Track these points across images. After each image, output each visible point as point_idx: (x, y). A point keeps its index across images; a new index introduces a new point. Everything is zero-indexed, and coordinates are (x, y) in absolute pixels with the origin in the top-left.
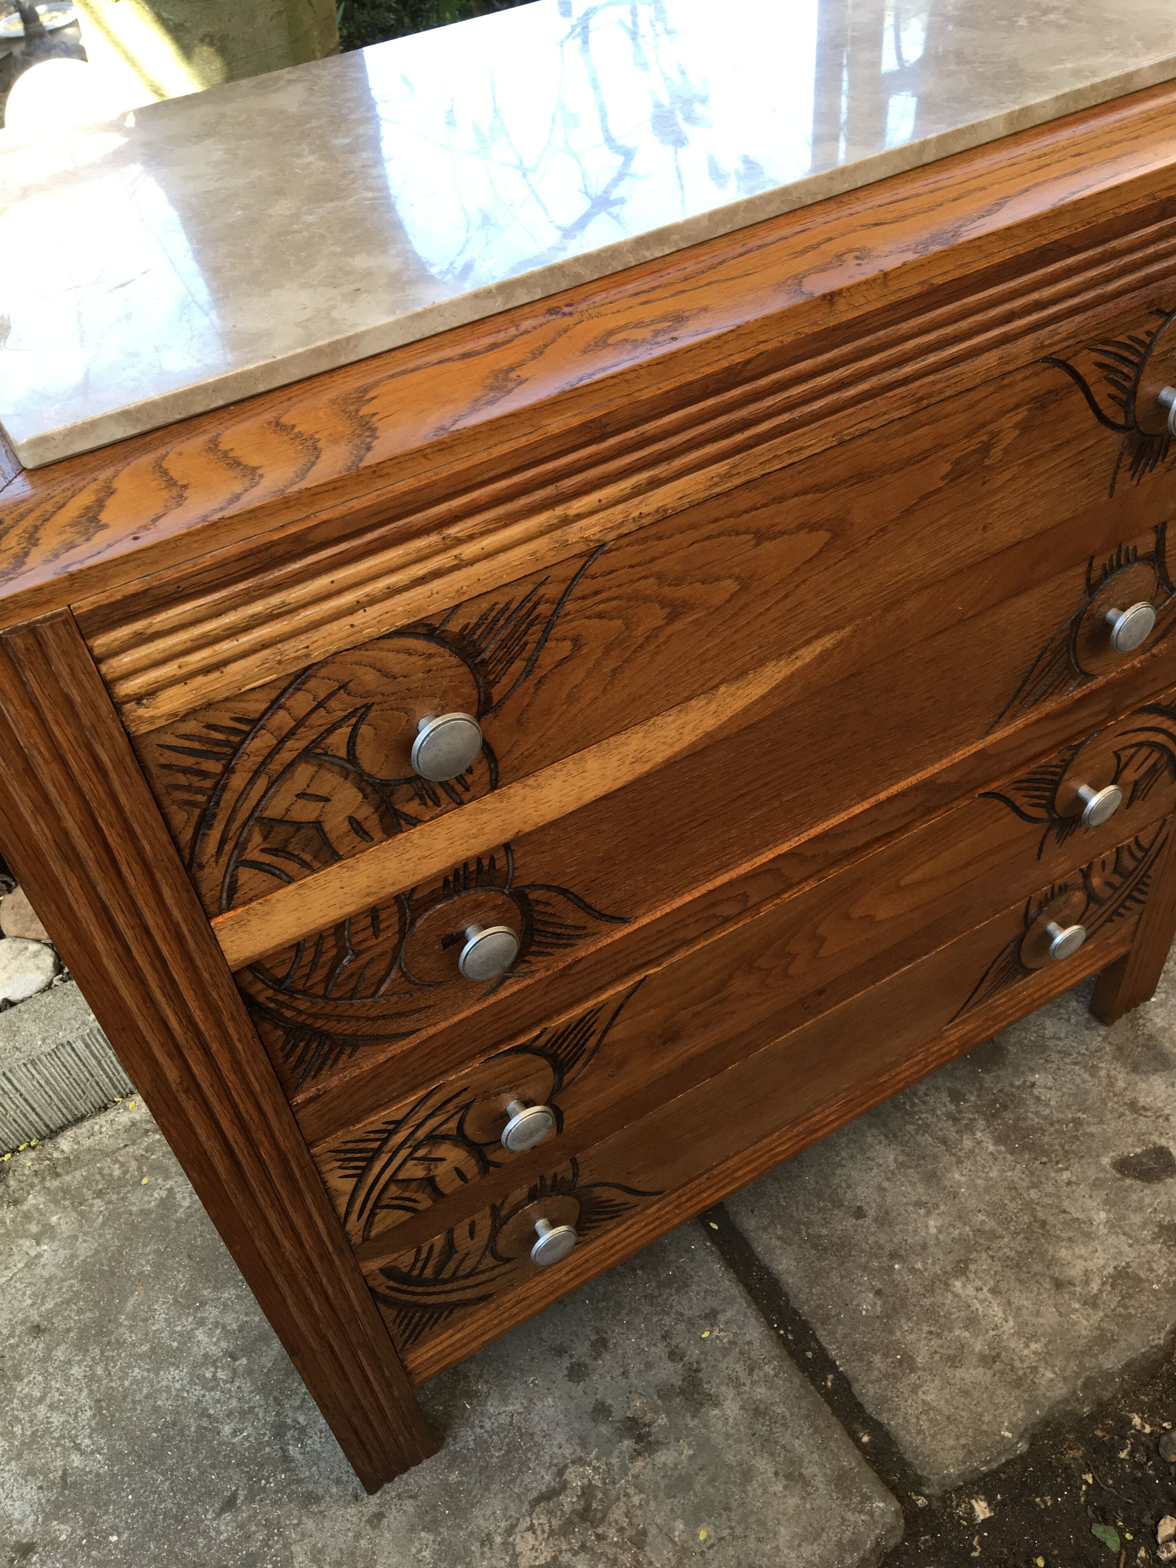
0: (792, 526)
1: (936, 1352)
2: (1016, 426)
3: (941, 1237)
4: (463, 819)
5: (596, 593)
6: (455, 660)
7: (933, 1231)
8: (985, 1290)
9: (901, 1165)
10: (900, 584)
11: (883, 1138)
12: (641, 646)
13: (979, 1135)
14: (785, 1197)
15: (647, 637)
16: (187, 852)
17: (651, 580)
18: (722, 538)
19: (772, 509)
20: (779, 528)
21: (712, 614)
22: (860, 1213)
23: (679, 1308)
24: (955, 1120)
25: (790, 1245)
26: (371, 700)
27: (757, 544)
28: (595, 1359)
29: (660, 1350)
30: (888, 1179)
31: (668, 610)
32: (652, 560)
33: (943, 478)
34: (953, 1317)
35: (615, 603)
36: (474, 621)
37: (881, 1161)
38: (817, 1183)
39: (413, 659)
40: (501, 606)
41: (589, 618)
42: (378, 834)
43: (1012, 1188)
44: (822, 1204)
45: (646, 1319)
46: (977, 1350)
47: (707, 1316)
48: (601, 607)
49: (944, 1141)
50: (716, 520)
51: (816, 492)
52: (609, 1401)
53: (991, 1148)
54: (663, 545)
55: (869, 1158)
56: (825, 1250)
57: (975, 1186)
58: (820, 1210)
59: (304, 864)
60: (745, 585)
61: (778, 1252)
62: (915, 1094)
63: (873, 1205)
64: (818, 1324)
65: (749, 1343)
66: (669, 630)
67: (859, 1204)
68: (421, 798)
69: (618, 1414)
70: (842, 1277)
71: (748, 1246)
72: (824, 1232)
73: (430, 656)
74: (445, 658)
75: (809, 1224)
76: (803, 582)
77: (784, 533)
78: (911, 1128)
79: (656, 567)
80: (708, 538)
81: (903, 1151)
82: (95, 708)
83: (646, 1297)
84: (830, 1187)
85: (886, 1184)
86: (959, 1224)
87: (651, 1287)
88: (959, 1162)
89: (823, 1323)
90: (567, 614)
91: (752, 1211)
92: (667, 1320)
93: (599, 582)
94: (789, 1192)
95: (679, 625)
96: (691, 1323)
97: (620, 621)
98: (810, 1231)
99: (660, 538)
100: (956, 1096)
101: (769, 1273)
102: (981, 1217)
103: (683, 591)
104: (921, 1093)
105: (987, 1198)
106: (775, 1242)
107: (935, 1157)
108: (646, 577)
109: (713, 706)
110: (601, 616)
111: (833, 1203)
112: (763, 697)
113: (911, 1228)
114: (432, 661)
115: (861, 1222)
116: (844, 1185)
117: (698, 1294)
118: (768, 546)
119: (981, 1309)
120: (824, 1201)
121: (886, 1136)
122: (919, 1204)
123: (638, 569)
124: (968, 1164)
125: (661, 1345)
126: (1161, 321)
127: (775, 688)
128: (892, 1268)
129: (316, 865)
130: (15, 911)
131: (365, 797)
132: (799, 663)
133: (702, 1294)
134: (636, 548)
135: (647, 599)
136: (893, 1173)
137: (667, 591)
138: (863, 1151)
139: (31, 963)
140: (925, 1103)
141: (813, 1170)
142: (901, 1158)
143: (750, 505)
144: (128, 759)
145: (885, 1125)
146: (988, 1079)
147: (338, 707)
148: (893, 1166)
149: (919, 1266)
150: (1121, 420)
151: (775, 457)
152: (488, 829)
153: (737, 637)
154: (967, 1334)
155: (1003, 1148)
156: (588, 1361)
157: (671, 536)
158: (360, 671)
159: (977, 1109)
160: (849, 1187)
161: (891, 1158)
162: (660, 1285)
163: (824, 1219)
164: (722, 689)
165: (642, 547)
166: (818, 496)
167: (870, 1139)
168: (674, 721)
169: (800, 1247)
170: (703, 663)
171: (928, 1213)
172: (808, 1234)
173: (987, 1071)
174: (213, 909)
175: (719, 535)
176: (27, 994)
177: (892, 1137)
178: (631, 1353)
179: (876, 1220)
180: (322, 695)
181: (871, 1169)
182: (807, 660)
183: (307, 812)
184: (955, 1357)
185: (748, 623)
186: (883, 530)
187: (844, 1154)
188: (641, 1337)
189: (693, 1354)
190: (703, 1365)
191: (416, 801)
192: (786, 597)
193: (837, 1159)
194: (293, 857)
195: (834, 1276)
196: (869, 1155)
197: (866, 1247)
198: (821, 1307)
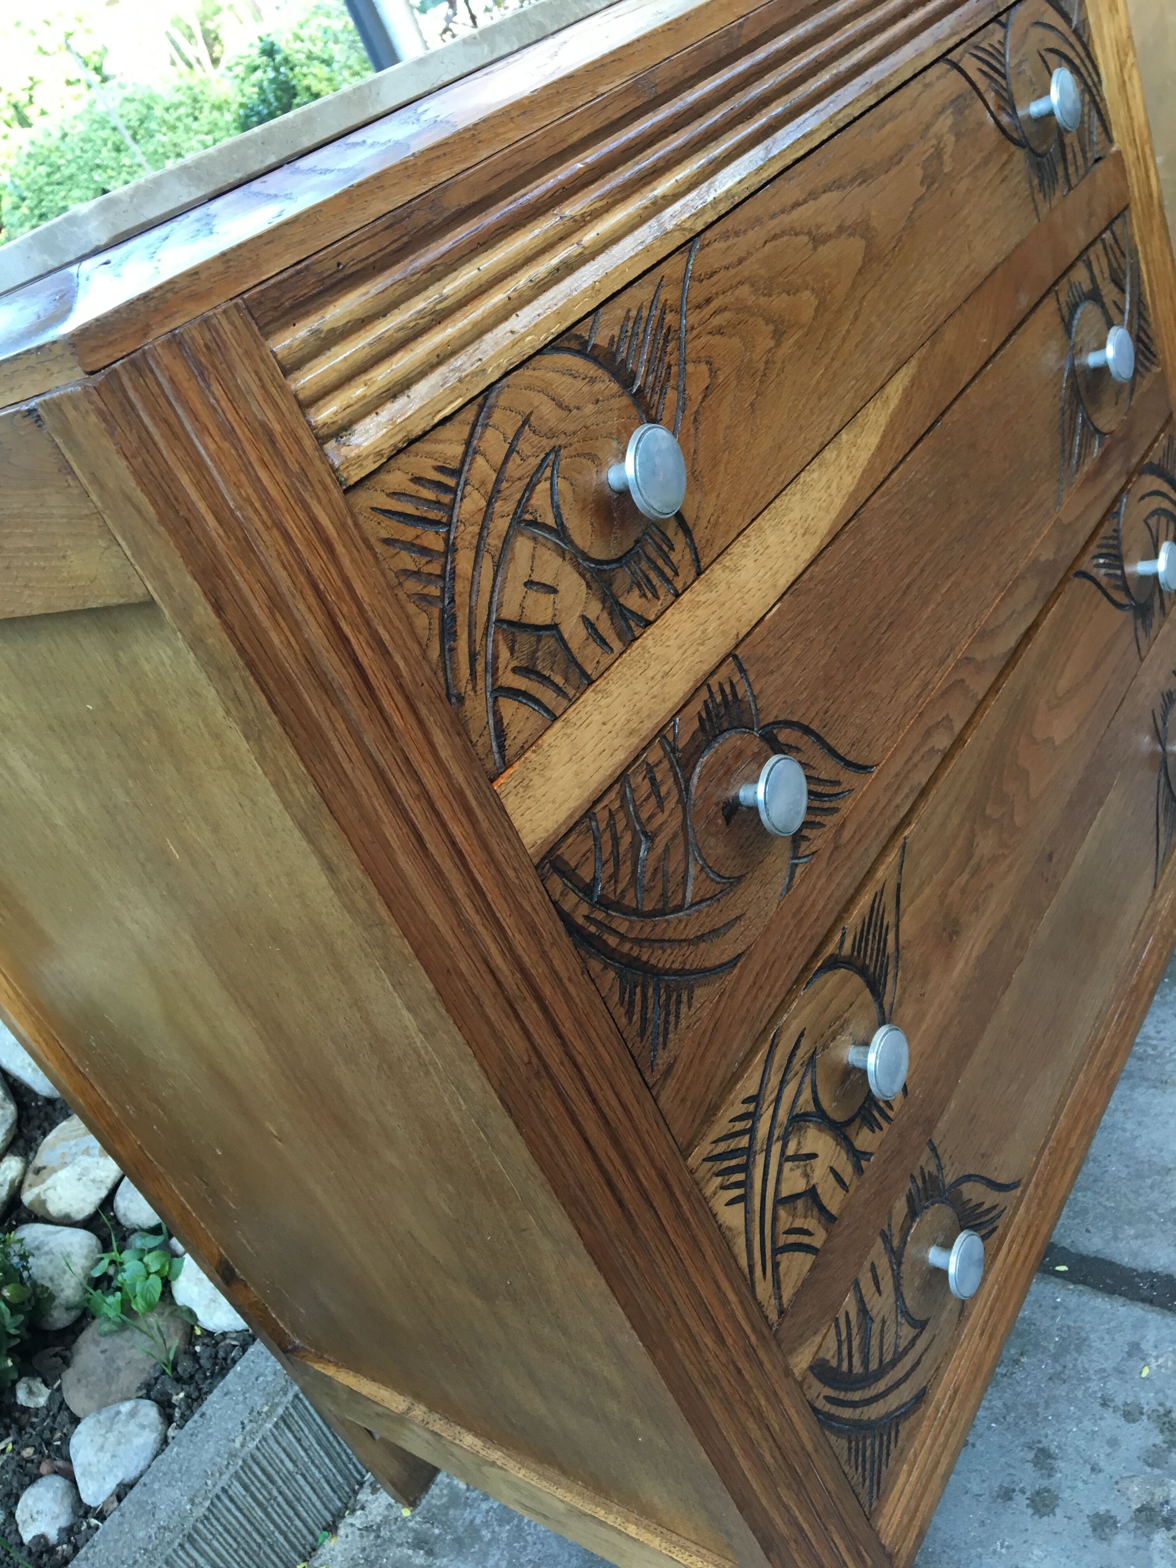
0: (833, 229)
2: (950, 132)
4: (684, 617)
5: (707, 301)
6: (615, 387)
10: (933, 308)
11: (1152, 1091)
12: (765, 373)
14: (1108, 1199)
15: (766, 362)
17: (747, 287)
18: (787, 238)
19: (813, 206)
20: (824, 230)
21: (807, 334)
23: (1096, 1366)
25: (1152, 1236)
26: (556, 441)
27: (815, 248)
28: (1050, 1476)
29: (1111, 1421)
31: (771, 327)
32: (740, 261)
33: (921, 185)
35: (726, 316)
36: (616, 333)
38: (1127, 1166)
39: (578, 383)
40: (634, 313)
41: (711, 334)
42: (615, 643)
44: (1149, 1181)
45: (1070, 1401)
47: (1130, 1354)
48: (718, 319)
50: (775, 215)
51: (837, 189)
52: (1102, 1509)
54: (743, 243)
55: (1156, 1115)
58: (1152, 1187)
59: (559, 690)
60: (821, 300)
61: (1145, 1249)
62: (1148, 1038)
66: (780, 353)
68: (639, 586)
69: (1123, 1515)
71: (1111, 1264)
74: (606, 383)
75: (1153, 1207)
76: (864, 298)
77: (830, 237)
79: (745, 271)
80: (776, 236)
83: (1050, 1379)
84: (1142, 1162)
87: (1048, 1366)
90: (691, 328)
91: (1088, 1231)
92: (1094, 1386)
93: (705, 287)
94: (1108, 1191)
95: (785, 348)
96: (1120, 1371)
97: (738, 341)
98: (1161, 1211)
101: (1156, 1275)
103: (776, 304)
106: (1135, 1244)
108: (742, 282)
109: (844, 459)
110: (721, 331)
111: (1158, 1173)
112: (879, 448)
114: (597, 387)
116: (1153, 1152)
117: (1102, 1339)
118: (824, 252)
120: (1149, 1177)
121: (1155, 1087)
123: (732, 272)
125: (1108, 1414)
127: (884, 436)
129: (571, 692)
130: (84, 1381)
131: (588, 586)
132: (892, 405)
133: (1107, 1337)
134: (723, 245)
135: (750, 312)
137: (763, 302)
138: (1143, 1113)
139: (132, 1427)
140: (1163, 1039)
141: (1114, 1158)
145: (1145, 1079)
147: (529, 452)
150: (1016, 135)
152: (711, 630)
153: (836, 365)
156: (1045, 1483)
157: (746, 231)
158: (536, 399)
160: (1161, 1150)
162: (1056, 1358)
163: (1163, 1192)
164: (844, 436)
165: (727, 243)
166: (840, 193)
168: (819, 480)
169: (1163, 1232)
170: (820, 398)
172: (1161, 1216)
174: (490, 767)
175: (783, 234)
176: (142, 1464)
177: (1161, 1084)
178: (1082, 1444)
180: (510, 434)
181: (1167, 1123)
182: (896, 400)
183: (541, 610)
185: (839, 348)
186: (900, 240)
187: (1129, 1126)
188: (1080, 1421)
189: (1148, 1400)
190: (1169, 1404)
191: (636, 592)
192: (856, 317)
193: (1128, 1134)
194: (545, 680)
196: (1154, 1112)
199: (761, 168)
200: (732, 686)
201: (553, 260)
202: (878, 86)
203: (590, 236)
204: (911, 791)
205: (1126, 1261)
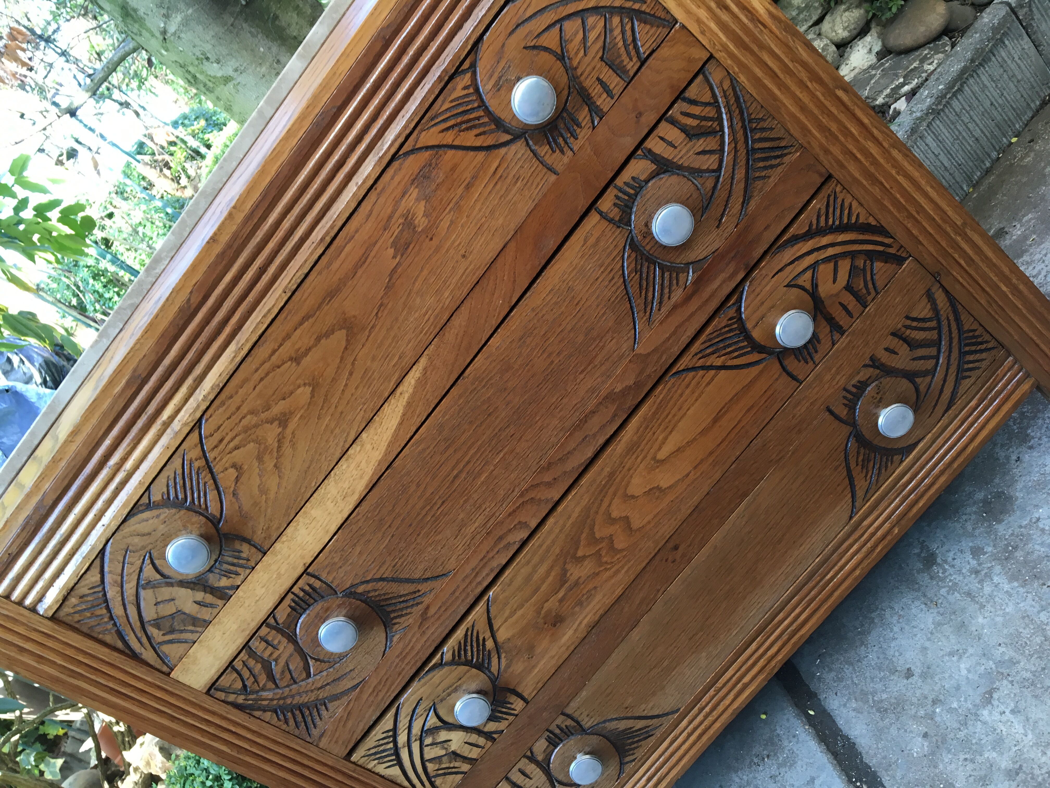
0: (311, 343)
1: (970, 776)
2: (418, 200)
3: (970, 676)
4: (261, 573)
5: (221, 441)
6: (174, 511)
7: (964, 672)
8: (1007, 712)
9: (938, 625)
10: (431, 320)
11: (923, 606)
12: (279, 447)
13: (996, 579)
14: (857, 676)
15: (279, 441)
16: (127, 651)
17: (249, 417)
18: (271, 375)
19: (288, 344)
20: (303, 350)
21: (308, 408)
22: (909, 674)
23: (792, 781)
24: (977, 572)
25: (862, 713)
26: (148, 549)
27: (298, 364)
30: (929, 639)
31: (276, 423)
32: (238, 408)
33: (394, 257)
34: (983, 742)
35: (238, 439)
36: (165, 490)
37: (922, 626)
38: (878, 658)
39: (151, 522)
40: (172, 476)
41: (230, 453)
42: (220, 603)
43: (1026, 617)
44: (882, 674)
46: (1003, 766)
48: (232, 445)
49: (969, 594)
50: (257, 370)
51: (307, 320)
53: (1007, 587)
54: (237, 400)
55: (914, 627)
56: (886, 710)
57: (995, 624)
58: (881, 679)
59: (192, 632)
60: (315, 385)
61: (854, 720)
62: (945, 561)
63: (919, 664)
64: (884, 772)
66: (289, 431)
67: (908, 666)
68: (225, 576)
70: (899, 729)
71: (834, 721)
72: (884, 696)
73: (158, 516)
74: (165, 512)
76: (355, 360)
77: (310, 349)
78: (943, 591)
79: (244, 410)
80: (262, 379)
81: (938, 612)
82: (22, 615)
83: (771, 777)
84: (887, 658)
85: (927, 644)
86: (983, 661)
87: (774, 770)
88: (982, 607)
89: (886, 770)
90: (215, 458)
91: (836, 694)
93: (217, 436)
94: (859, 671)
95: (292, 425)
97: (252, 444)
98: (876, 698)
99: (231, 397)
100: (976, 552)
101: (849, 739)
102: (1002, 649)
103: (276, 410)
104: (950, 559)
105: (1005, 631)
106: (853, 714)
107: (963, 610)
108: (244, 417)
109: (368, 447)
110: (237, 448)
111: (890, 670)
112: (401, 424)
113: (947, 675)
114: (162, 517)
115: (910, 680)
116: (897, 654)
117: (802, 767)
118: (306, 361)
119: (1004, 730)
120: (884, 671)
121: (926, 604)
122: (951, 654)
123: (233, 417)
124: (989, 607)
126: (468, 75)
127: (404, 415)
128: (934, 712)
129: (199, 629)
131: (192, 589)
132: (406, 396)
133: (805, 767)
134: (221, 410)
135: (256, 426)
136: (932, 633)
137: (263, 416)
138: (908, 622)
140: (953, 566)
141: (875, 649)
142: (939, 618)
143: (270, 352)
144: (56, 627)
145: (925, 596)
146: (1001, 528)
147: (135, 560)
148: (932, 627)
149: (955, 705)
150: (508, 137)
151: (258, 324)
152: (283, 571)
153: (340, 409)
154: (994, 754)
155: (1016, 584)
157: (237, 393)
158: (129, 540)
159: (995, 558)
160: (901, 654)
161: (931, 620)
162: (780, 766)
163: (885, 685)
164: (364, 435)
165: (224, 408)
166: (311, 320)
167: (914, 611)
168: (348, 467)
169: (869, 713)
170: (332, 432)
171: (961, 657)
172: (874, 701)
173: (1000, 522)
174: (165, 669)
175: (267, 374)
177: (931, 603)
179: (920, 676)
180: (122, 559)
181: (915, 635)
182: (411, 390)
183: (168, 610)
184: (986, 776)
185: (340, 398)
186: (381, 305)
187: (896, 629)
191: (224, 579)
192: (351, 374)
193: (891, 635)
194: (182, 631)
195: (893, 731)
196: (914, 623)
197: (915, 700)
198: (885, 758)
199: (234, 357)
200: (309, 585)
201: (112, 487)
202: (322, 239)
203: (129, 465)
204: (492, 570)
205: (841, 722)
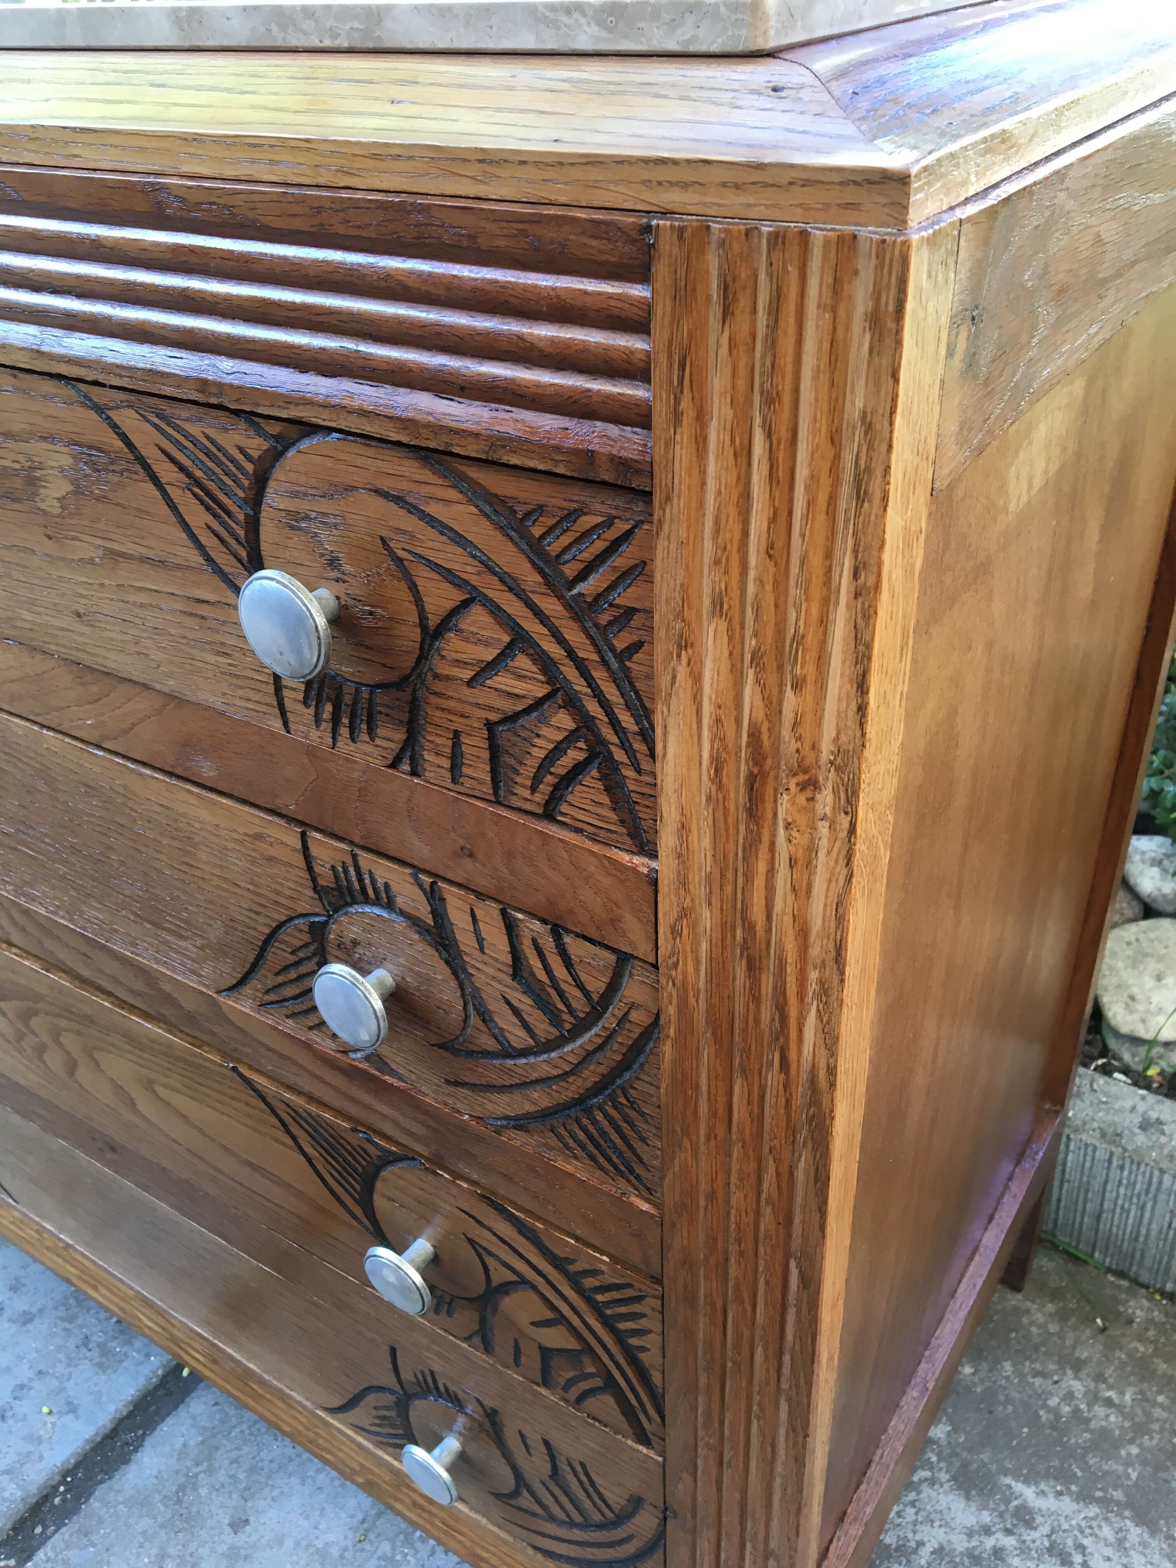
9: (323, 1553)
11: (360, 1517)
14: (242, 1432)
22: (238, 1525)
23: (76, 1373)
25: (178, 1460)
28: (10, 1320)
29: (24, 1373)
30: (297, 1544)
37: (322, 1526)
38: (271, 1461)
44: (242, 1476)
45: (59, 1348)
47: (67, 1403)
55: (323, 1509)
56: (179, 1501)
58: (233, 1476)
61: (166, 1450)
63: (254, 1538)
64: (77, 1526)
65: (41, 1458)
67: (252, 1519)
70: (145, 1533)
71: (168, 1414)
72: (204, 1492)
75: (210, 1471)
78: (385, 1548)
81: (346, 1549)
83: (87, 1337)
84: (269, 1477)
85: (289, 1543)
87: (96, 1338)
89: (79, 1531)
91: (216, 1404)
92: (60, 1368)
94: (251, 1434)
96: (61, 1390)
98: (202, 1476)
101: (136, 1450)
106: (178, 1443)
111: (248, 1488)
115: (227, 1530)
116: (276, 1493)
117: (96, 1385)
120: (248, 1477)
121: (363, 1521)
125: (31, 1373)
126: (265, 446)
133: (96, 1389)
136: (308, 1546)
138: (333, 1497)
140: (433, 1553)
141: (288, 1451)
142: (335, 1552)
148: (320, 1544)
156: (7, 1315)
160: (273, 1499)
161: (330, 1538)
162: (102, 1345)
163: (223, 1486)
167: (352, 1502)
169: (177, 1472)
172: (196, 1476)
177: (365, 1530)
178: (19, 1349)
179: (232, 1548)
181: (307, 1518)
188: (37, 1351)
189: (22, 1407)
190: (10, 1422)
193: (312, 1473)
195: (145, 1523)
196: (329, 1508)
197: (192, 1547)
198: (101, 1520)
205: (165, 1427)
